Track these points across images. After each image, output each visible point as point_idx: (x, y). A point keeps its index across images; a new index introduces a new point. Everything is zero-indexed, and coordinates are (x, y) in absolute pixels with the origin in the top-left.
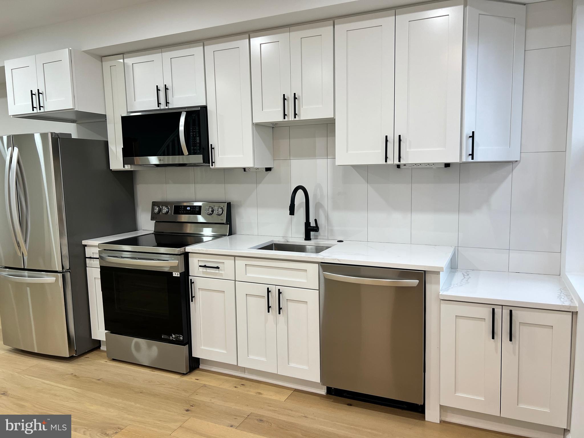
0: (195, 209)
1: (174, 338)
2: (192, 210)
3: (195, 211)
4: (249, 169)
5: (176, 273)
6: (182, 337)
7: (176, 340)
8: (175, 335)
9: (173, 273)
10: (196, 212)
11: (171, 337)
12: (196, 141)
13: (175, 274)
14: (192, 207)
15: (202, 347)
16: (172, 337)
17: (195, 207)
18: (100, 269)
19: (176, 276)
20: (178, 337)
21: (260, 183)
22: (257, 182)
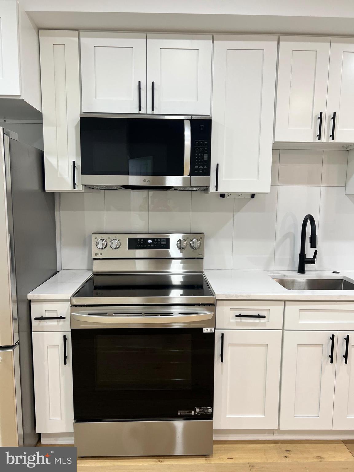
0: (160, 241)
1: (197, 412)
2: (155, 243)
3: (160, 244)
4: (229, 195)
5: (209, 329)
6: (211, 409)
7: (201, 415)
8: (200, 408)
9: (204, 328)
10: (162, 246)
11: (193, 412)
12: (203, 158)
13: (207, 330)
14: (156, 240)
15: (228, 416)
16: (195, 412)
17: (160, 240)
18: (71, 332)
19: (209, 332)
20: (205, 411)
21: (238, 211)
22: (235, 209)
